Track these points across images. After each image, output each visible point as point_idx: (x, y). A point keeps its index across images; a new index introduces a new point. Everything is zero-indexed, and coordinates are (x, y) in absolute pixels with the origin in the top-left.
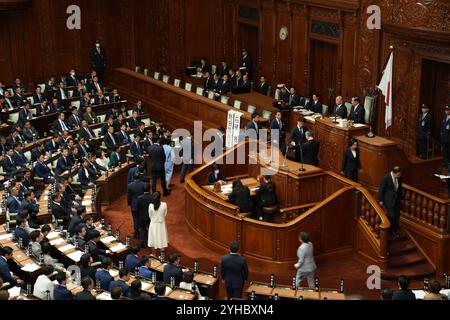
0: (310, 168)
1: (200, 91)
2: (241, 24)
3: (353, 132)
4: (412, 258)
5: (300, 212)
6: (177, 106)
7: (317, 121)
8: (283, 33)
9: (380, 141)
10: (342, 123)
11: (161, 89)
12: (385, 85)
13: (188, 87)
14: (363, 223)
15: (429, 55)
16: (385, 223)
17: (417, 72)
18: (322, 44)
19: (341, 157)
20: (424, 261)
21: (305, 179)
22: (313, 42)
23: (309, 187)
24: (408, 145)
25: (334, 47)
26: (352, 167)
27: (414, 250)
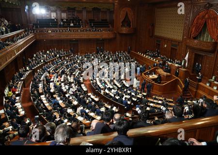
0: (169, 74)
1: (147, 56)
2: (157, 44)
3: (178, 67)
4: (188, 94)
5: (165, 83)
6: (146, 61)
7: (171, 65)
8: (165, 46)
9: (184, 70)
10: (176, 65)
11: (139, 55)
12: (186, 58)
13: (145, 55)
14: (179, 86)
15: (196, 52)
16: (183, 86)
17: (194, 56)
18: (174, 49)
19: (175, 72)
20: (191, 95)
21: (167, 76)
22: (172, 48)
23: (168, 78)
24: (190, 71)
25: (176, 49)
26: (177, 74)
27: (189, 93)
